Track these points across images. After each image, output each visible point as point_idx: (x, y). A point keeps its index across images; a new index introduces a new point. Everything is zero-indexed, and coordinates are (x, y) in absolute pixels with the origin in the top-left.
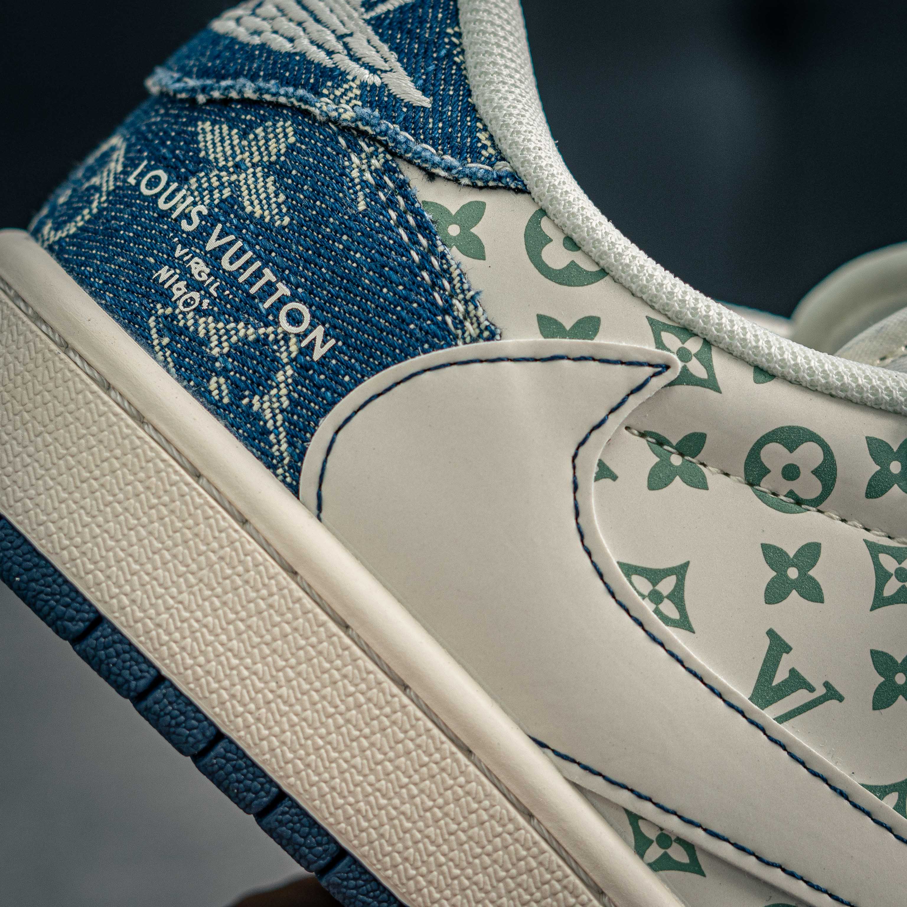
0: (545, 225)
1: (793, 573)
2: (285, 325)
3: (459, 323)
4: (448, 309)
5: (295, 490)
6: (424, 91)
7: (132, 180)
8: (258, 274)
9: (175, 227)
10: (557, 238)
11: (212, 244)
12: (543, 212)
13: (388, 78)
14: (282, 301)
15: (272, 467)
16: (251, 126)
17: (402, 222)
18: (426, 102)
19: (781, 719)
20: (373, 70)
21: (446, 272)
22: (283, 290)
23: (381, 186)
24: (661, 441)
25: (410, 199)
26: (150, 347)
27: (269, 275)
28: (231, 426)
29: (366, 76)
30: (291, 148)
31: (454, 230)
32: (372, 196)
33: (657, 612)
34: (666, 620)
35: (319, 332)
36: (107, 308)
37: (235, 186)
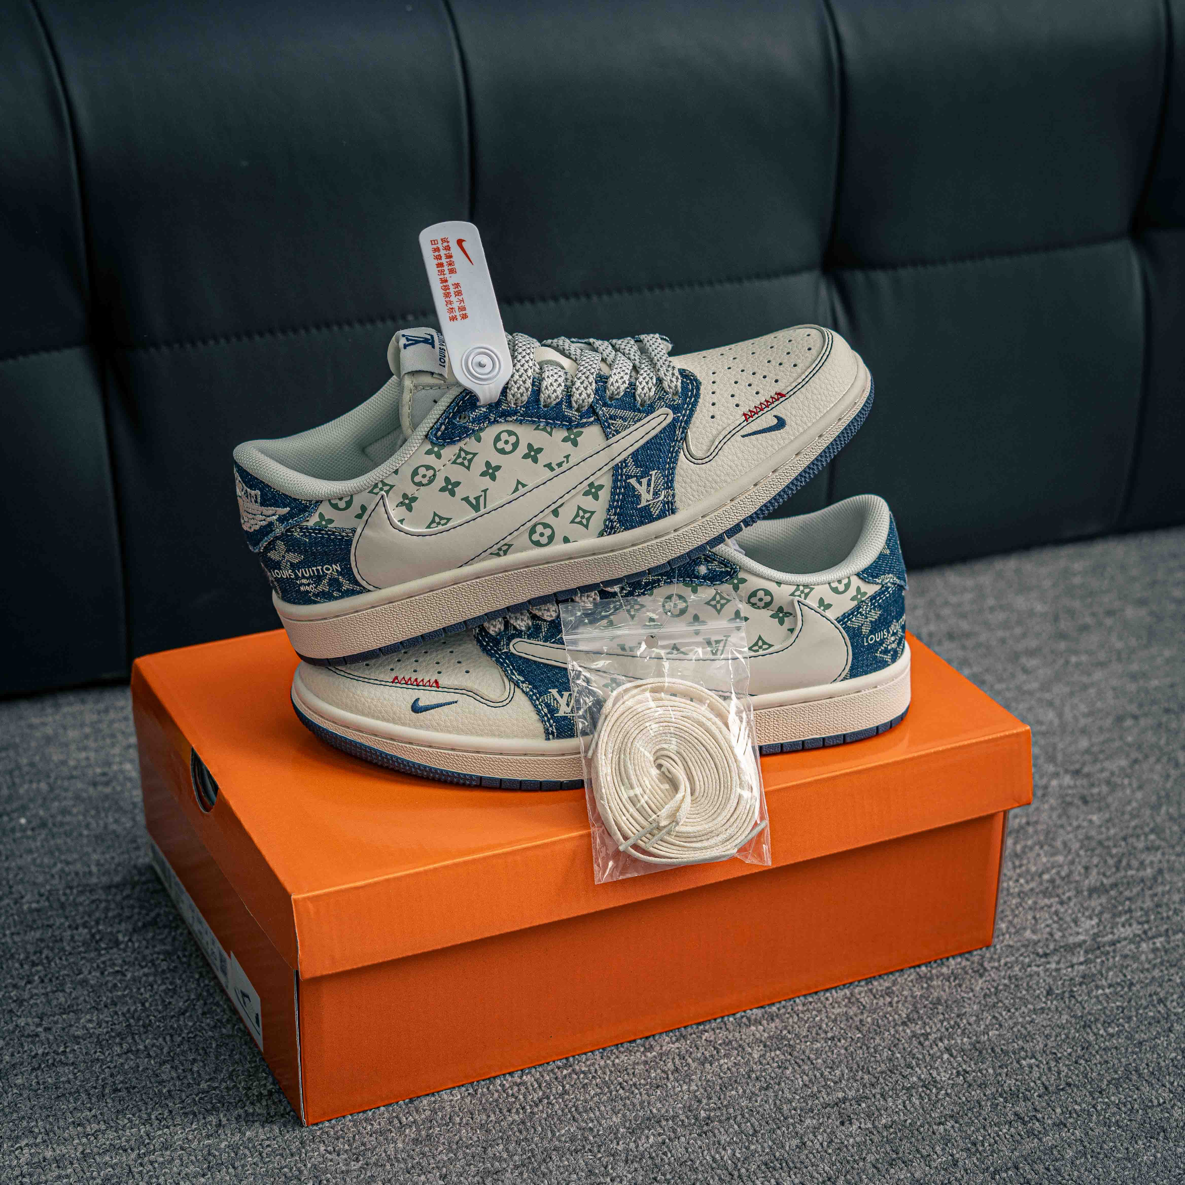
0: (333, 502)
1: (450, 487)
2: (328, 572)
3: (347, 536)
4: (343, 537)
5: (369, 591)
6: (285, 507)
8: (313, 571)
9: (292, 579)
10: (337, 501)
11: (300, 575)
12: (329, 501)
13: (278, 513)
14: (322, 569)
15: (361, 593)
16: (274, 547)
17: (316, 534)
18: (288, 509)
19: (485, 507)
20: (274, 515)
21: (334, 532)
22: (319, 568)
23: (305, 533)
24: (401, 503)
25: (311, 528)
26: (319, 602)
27: (314, 569)
28: (348, 596)
29: (275, 518)
30: (285, 544)
31: (324, 523)
32: (306, 536)
33: (443, 525)
34: (446, 524)
35: (334, 566)
37: (288, 560)
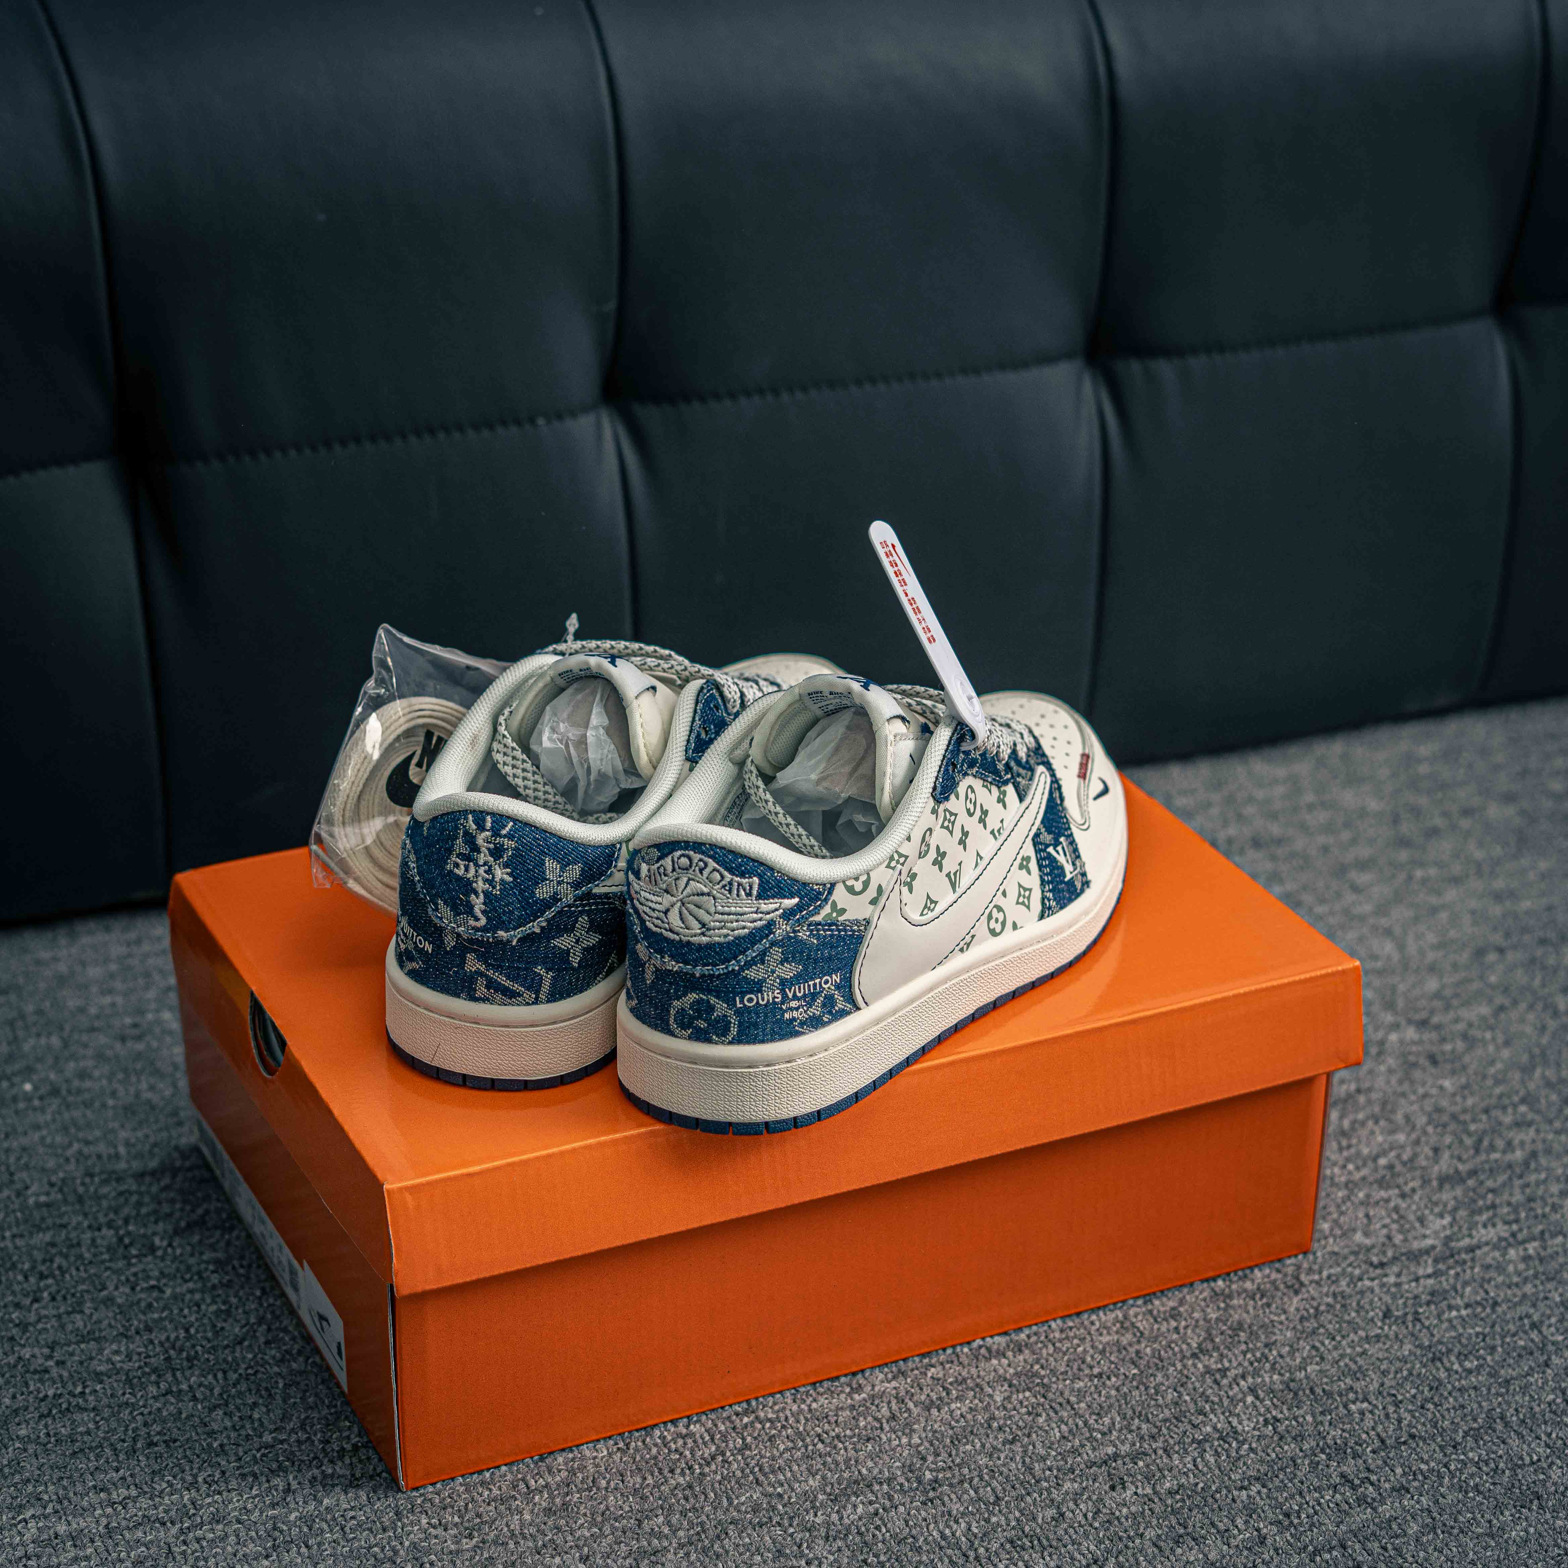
0: (848, 883)
2: (826, 987)
3: (860, 931)
4: (855, 932)
5: (861, 1010)
6: (794, 898)
7: (739, 1005)
8: (808, 986)
9: (774, 1003)
10: (853, 882)
11: (790, 995)
12: (844, 882)
13: (783, 906)
14: (820, 983)
15: (852, 1014)
17: (825, 931)
18: (796, 900)
20: (776, 910)
21: (844, 925)
22: (817, 981)
23: (812, 931)
25: (819, 924)
26: (803, 1033)
27: (811, 983)
28: (836, 1020)
30: (782, 953)
31: (835, 915)
32: (813, 936)
35: (834, 976)
36: (781, 1039)
37: (778, 976)
